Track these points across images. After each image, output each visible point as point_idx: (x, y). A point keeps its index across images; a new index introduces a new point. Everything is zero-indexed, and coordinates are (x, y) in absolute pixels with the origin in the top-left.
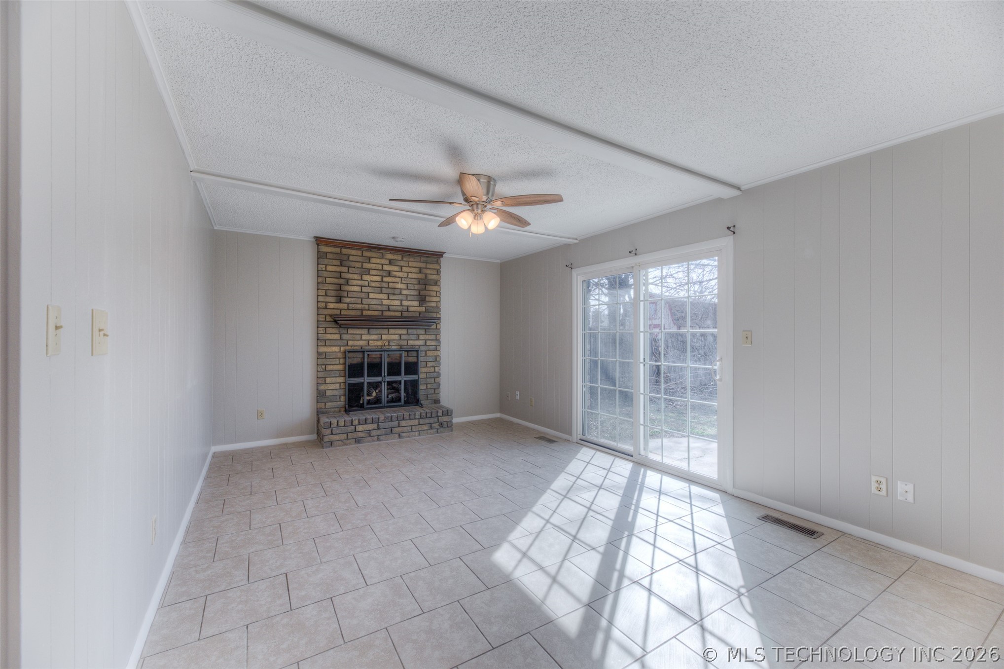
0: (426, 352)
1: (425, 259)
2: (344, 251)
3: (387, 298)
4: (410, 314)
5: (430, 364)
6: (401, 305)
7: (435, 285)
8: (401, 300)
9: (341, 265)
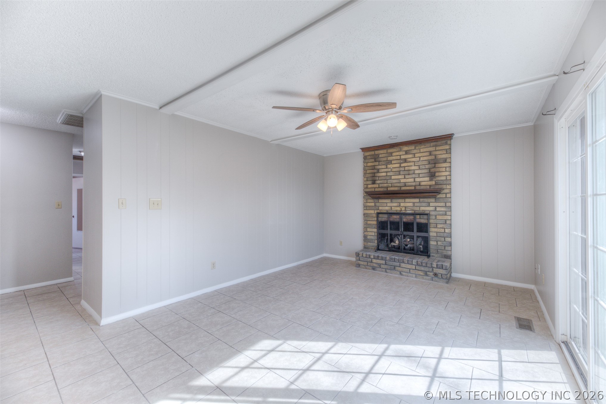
0: (436, 216)
1: (434, 144)
2: (377, 152)
3: (404, 178)
4: (422, 188)
5: (439, 226)
6: (415, 181)
7: (444, 163)
8: (414, 178)
9: (375, 161)
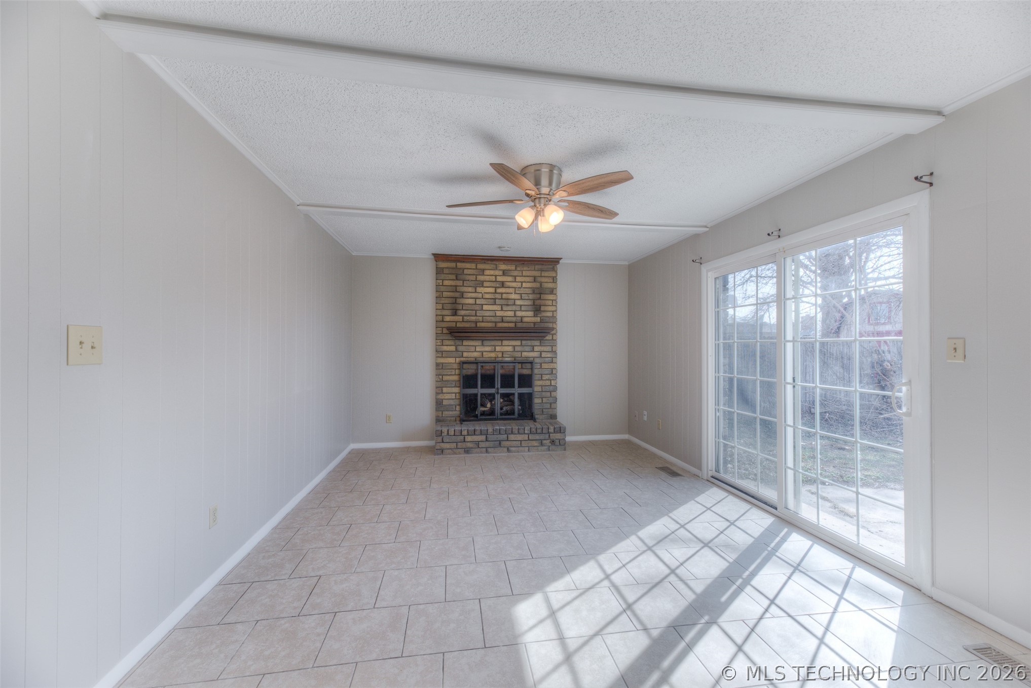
0: (541, 364)
1: (540, 267)
2: (460, 265)
3: (501, 309)
4: (524, 325)
5: (545, 377)
6: (515, 316)
7: (551, 294)
8: (515, 311)
9: (457, 279)
